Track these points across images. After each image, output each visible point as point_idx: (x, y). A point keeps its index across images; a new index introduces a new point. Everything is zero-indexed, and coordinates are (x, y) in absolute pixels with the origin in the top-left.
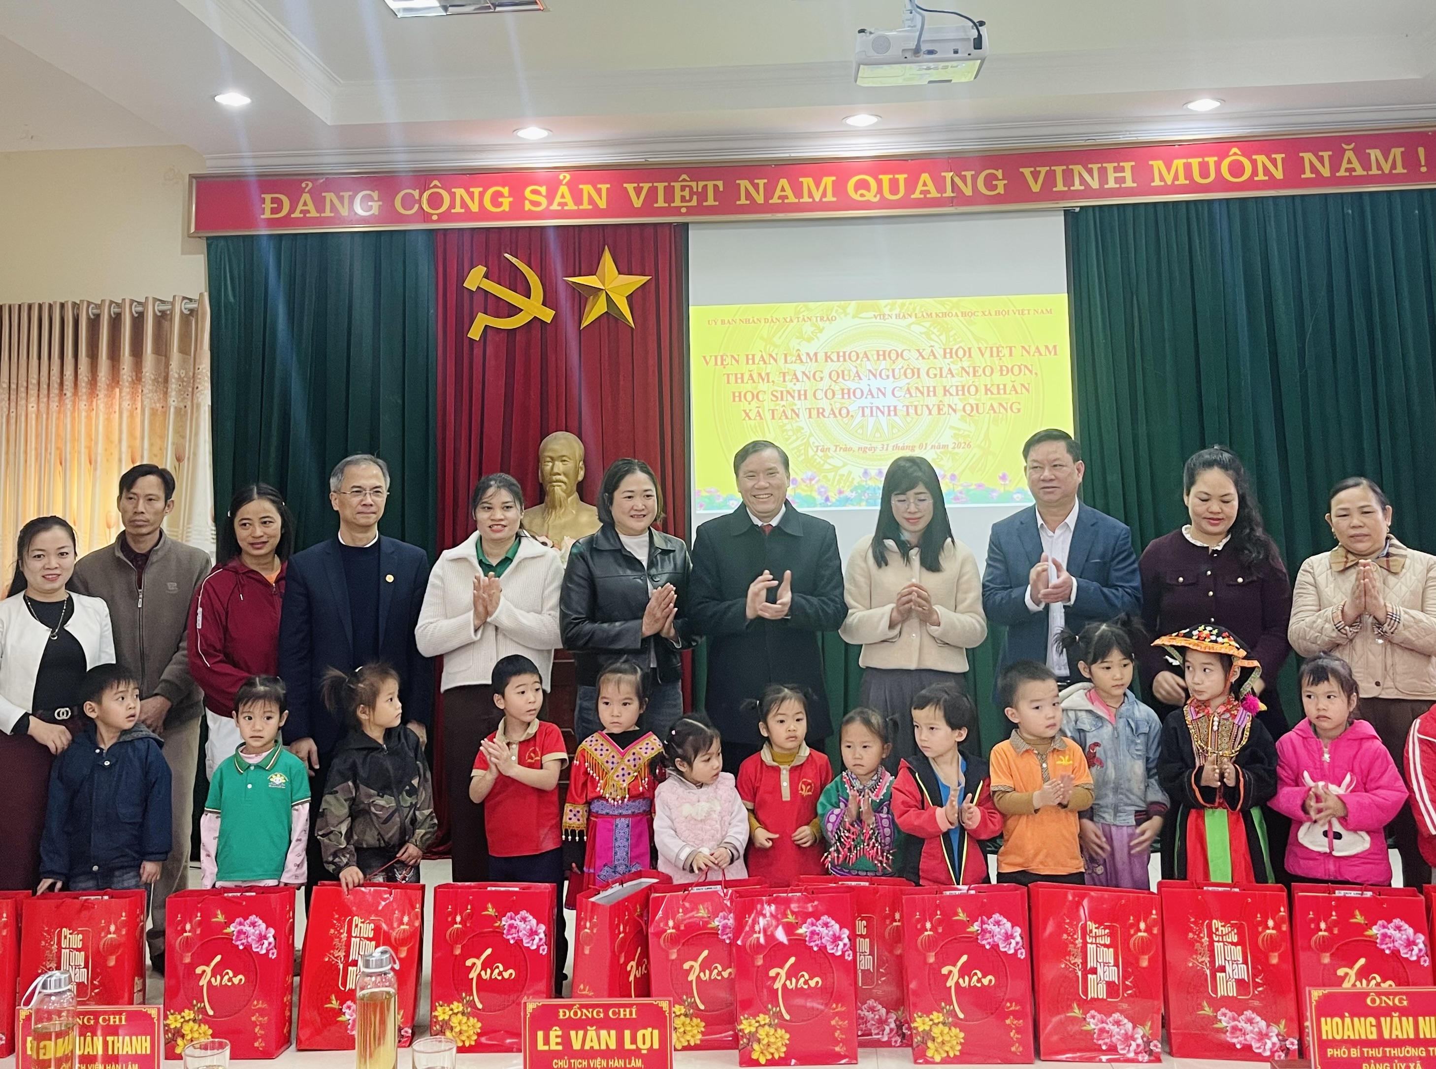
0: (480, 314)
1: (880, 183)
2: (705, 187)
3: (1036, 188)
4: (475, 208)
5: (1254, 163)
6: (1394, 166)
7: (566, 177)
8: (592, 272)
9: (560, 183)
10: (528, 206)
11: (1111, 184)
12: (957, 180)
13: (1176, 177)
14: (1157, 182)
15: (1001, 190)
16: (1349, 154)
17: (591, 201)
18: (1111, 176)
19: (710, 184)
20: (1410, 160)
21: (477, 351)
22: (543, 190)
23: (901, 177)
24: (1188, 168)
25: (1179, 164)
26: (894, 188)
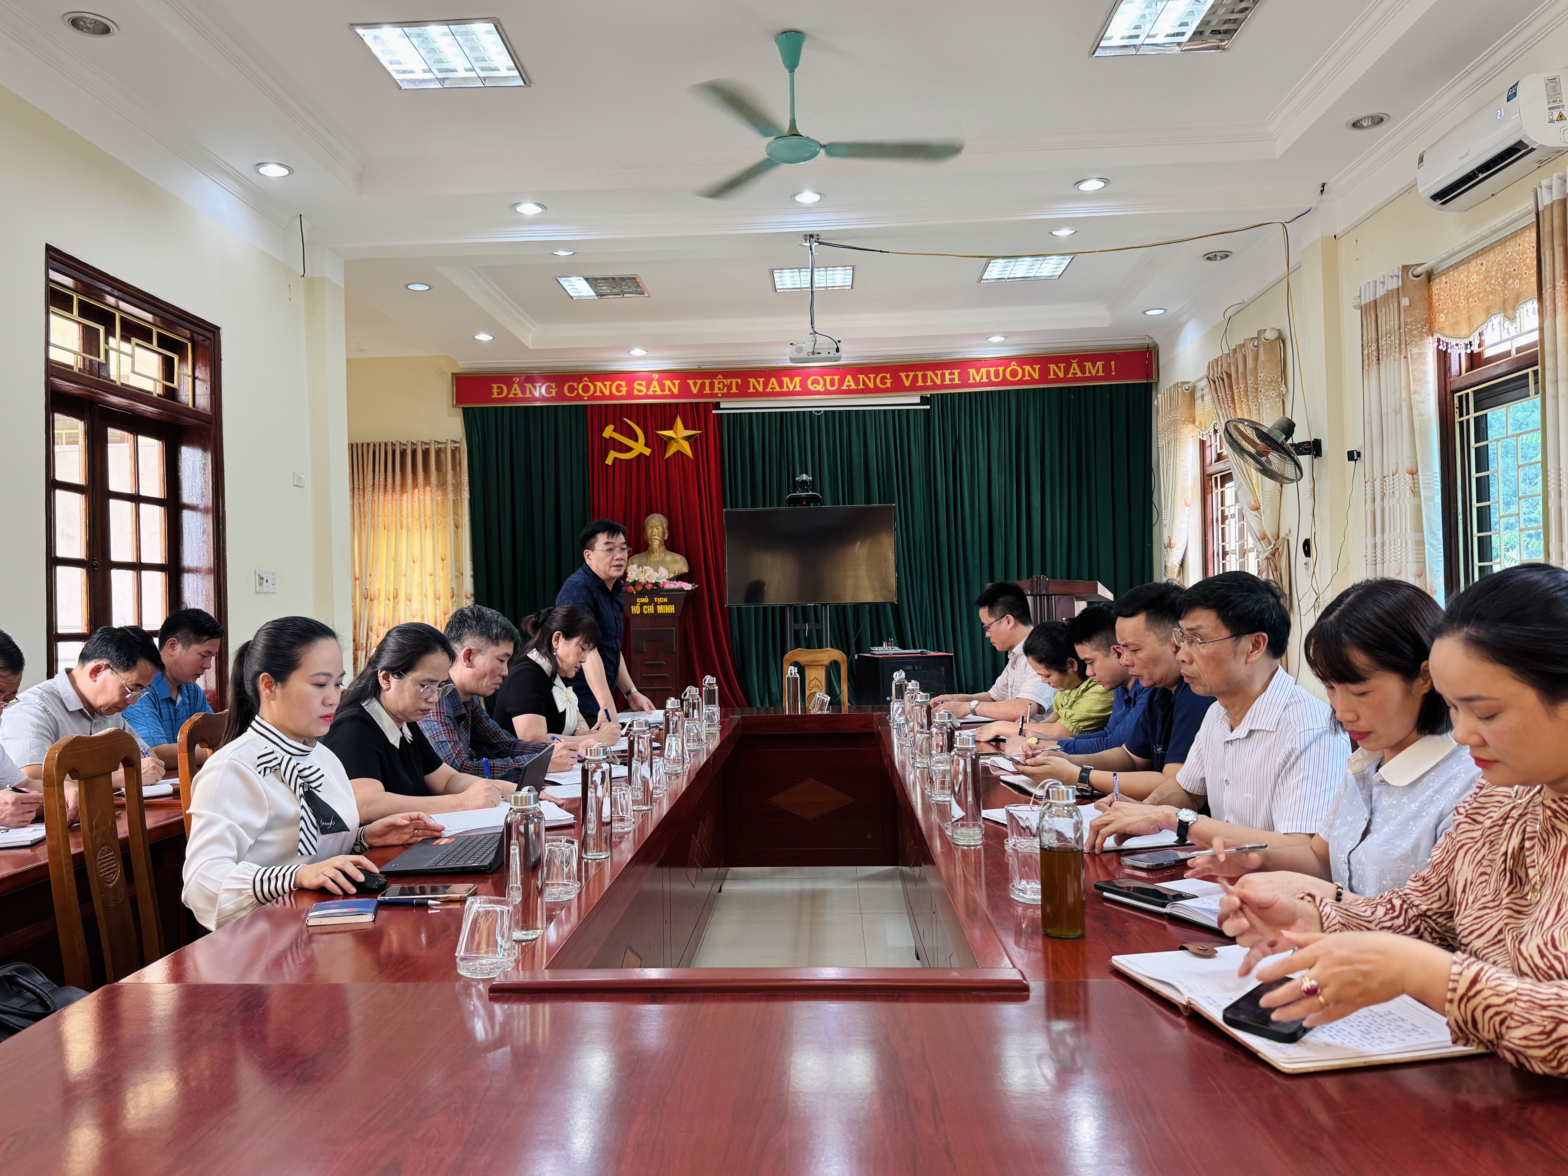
0: (612, 451)
1: (825, 381)
2: (731, 383)
3: (907, 384)
4: (607, 393)
5: (1023, 370)
6: (1098, 372)
7: (656, 376)
8: (671, 428)
9: (653, 380)
10: (636, 392)
11: (947, 382)
12: (866, 379)
13: (982, 378)
14: (972, 381)
15: (889, 385)
16: (1075, 365)
17: (670, 390)
18: (947, 377)
19: (734, 381)
20: (1107, 368)
21: (610, 471)
22: (644, 383)
23: (836, 378)
24: (988, 373)
25: (983, 371)
26: (832, 385)
